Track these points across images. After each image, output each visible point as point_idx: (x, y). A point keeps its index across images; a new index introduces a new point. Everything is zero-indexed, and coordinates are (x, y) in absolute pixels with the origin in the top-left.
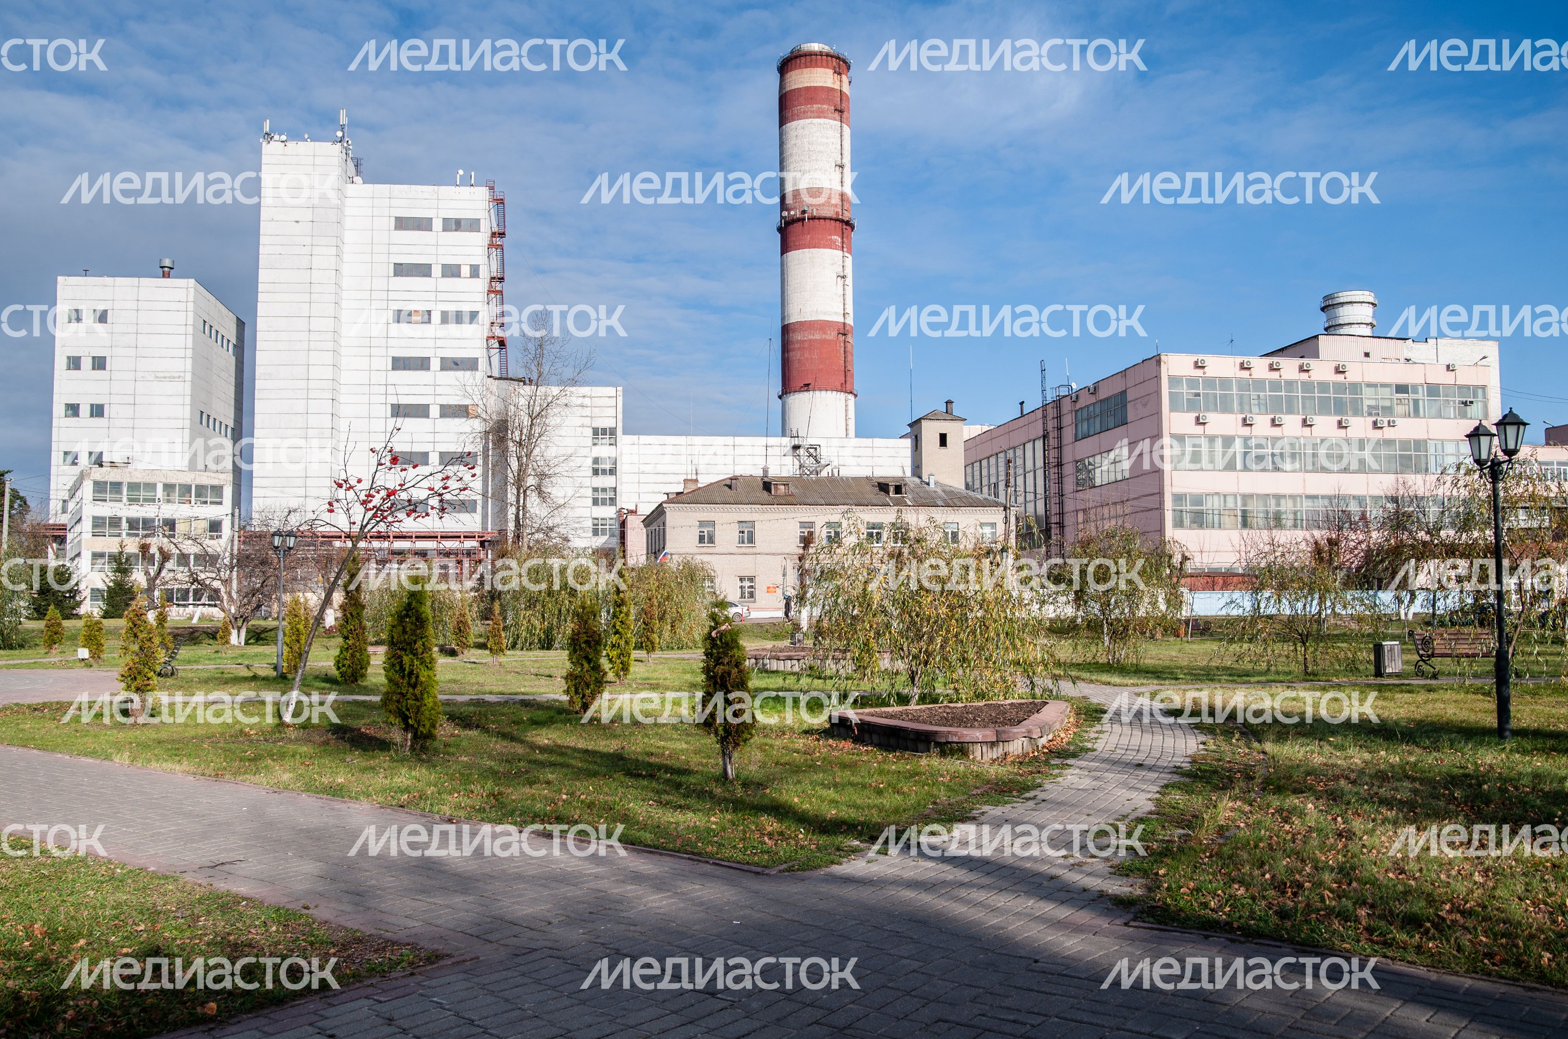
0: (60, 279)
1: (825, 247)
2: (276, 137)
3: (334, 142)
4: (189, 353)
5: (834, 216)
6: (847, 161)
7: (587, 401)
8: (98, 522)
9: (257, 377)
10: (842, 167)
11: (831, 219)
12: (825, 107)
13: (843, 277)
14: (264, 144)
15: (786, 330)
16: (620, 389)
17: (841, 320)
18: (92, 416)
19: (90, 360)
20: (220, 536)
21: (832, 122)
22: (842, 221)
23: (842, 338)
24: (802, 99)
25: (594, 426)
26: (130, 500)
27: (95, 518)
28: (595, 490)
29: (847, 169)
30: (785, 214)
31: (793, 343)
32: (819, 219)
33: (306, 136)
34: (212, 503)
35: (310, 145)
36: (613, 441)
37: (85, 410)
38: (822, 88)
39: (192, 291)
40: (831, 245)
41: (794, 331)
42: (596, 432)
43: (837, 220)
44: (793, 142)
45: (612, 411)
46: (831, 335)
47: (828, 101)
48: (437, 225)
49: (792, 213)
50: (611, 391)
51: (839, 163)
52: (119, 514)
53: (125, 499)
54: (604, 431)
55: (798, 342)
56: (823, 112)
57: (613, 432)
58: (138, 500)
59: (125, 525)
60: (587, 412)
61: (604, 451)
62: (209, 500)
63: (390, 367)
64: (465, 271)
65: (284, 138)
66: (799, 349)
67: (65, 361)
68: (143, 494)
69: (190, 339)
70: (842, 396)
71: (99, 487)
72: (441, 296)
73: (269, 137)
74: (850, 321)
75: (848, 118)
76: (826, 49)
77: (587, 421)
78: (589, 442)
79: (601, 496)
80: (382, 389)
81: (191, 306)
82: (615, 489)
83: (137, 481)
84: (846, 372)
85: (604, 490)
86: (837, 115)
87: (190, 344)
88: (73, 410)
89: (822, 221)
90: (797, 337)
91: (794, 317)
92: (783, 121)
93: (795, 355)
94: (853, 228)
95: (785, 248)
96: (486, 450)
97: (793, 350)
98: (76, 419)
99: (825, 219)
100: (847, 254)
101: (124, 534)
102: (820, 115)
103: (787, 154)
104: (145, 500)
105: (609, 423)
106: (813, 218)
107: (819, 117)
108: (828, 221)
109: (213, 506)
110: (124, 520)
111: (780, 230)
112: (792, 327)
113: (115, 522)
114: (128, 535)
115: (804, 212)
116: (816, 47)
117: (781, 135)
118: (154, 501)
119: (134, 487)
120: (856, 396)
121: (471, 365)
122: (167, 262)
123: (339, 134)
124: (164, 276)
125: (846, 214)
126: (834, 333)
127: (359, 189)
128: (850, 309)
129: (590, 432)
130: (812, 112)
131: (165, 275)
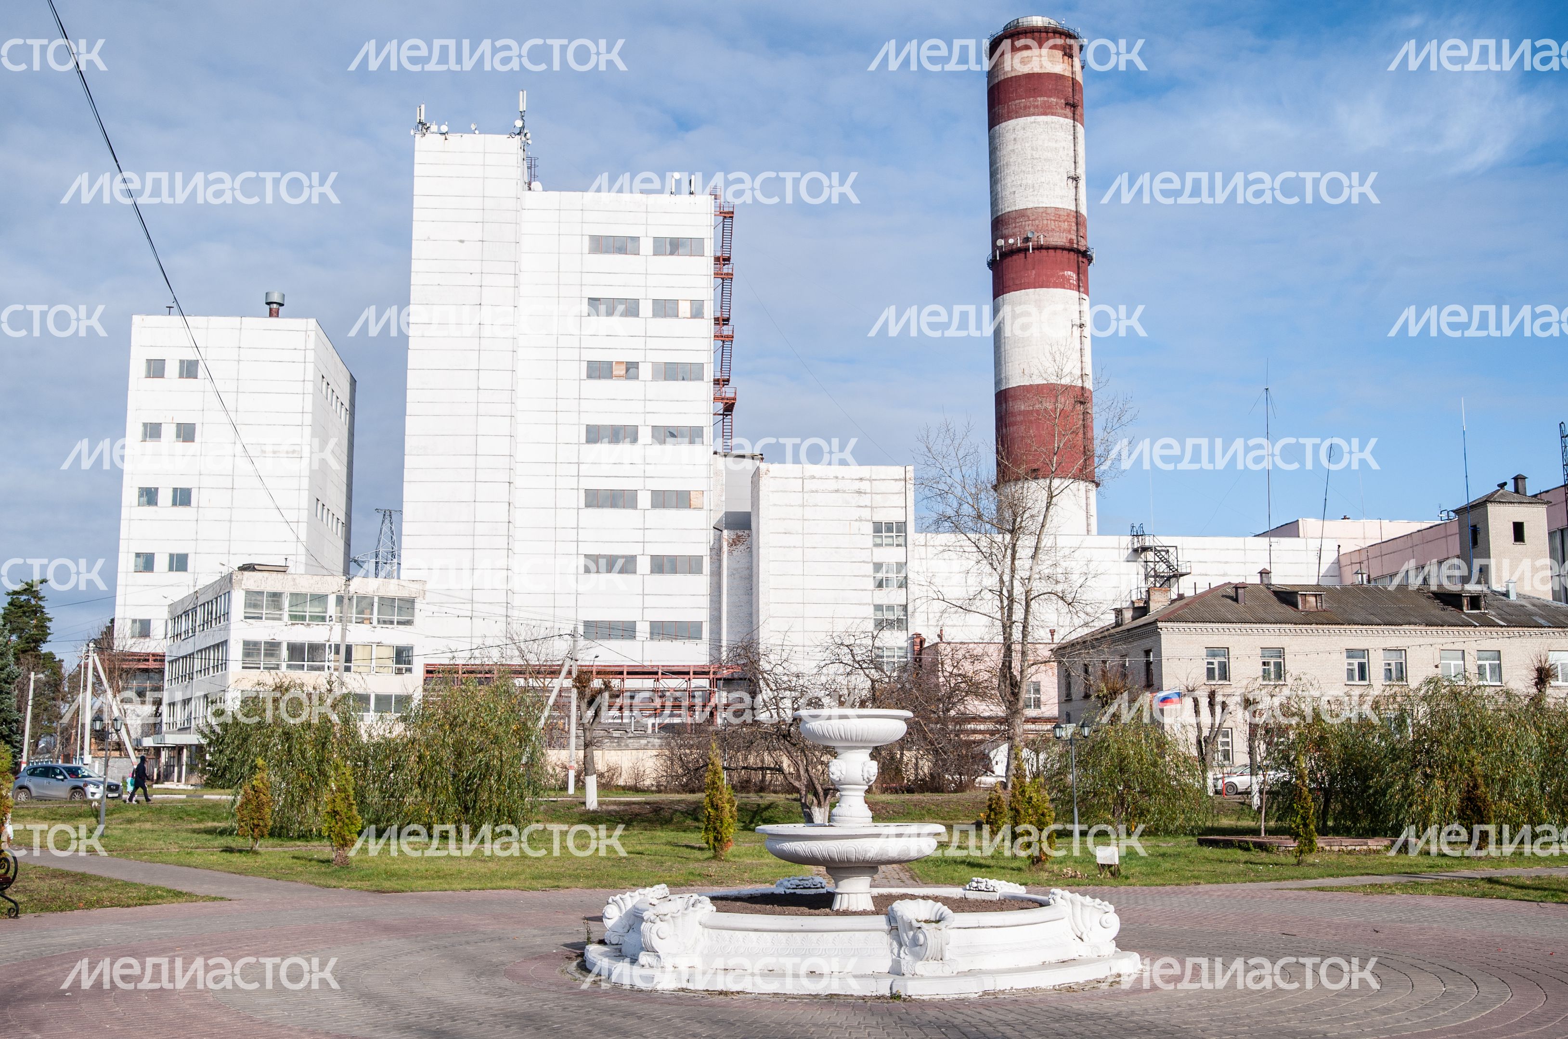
0: (136, 319)
1: (1056, 286)
2: (434, 128)
3: (511, 135)
4: (308, 419)
5: (1068, 245)
6: (1081, 171)
7: (865, 486)
8: (250, 649)
9: (406, 452)
10: (1076, 179)
11: (1063, 249)
12: (1053, 100)
13: (1081, 326)
14: (418, 137)
15: (1002, 397)
16: (910, 468)
17: (1079, 383)
18: (174, 504)
19: (174, 429)
20: (409, 670)
21: (1062, 120)
22: (1077, 251)
23: (1079, 408)
24: (1021, 91)
25: (876, 519)
26: (293, 617)
27: (246, 644)
28: (878, 608)
29: (1082, 183)
30: (1001, 242)
31: (1013, 414)
32: (1048, 248)
33: (473, 127)
34: (399, 623)
35: (479, 138)
36: (901, 540)
37: (165, 497)
38: (1049, 75)
39: (312, 335)
40: (1062, 284)
41: (1015, 398)
42: (878, 528)
43: (1071, 250)
44: (1010, 147)
45: (900, 501)
46: (1065, 402)
47: (1057, 93)
48: (646, 246)
49: (1011, 241)
50: (897, 471)
51: (1072, 174)
52: (278, 639)
53: (286, 617)
54: (889, 527)
55: (1021, 413)
56: (1050, 107)
57: (902, 527)
58: (303, 618)
59: (284, 653)
60: (865, 500)
61: (891, 555)
62: (396, 619)
63: (583, 439)
64: (685, 308)
65: (444, 128)
66: (1021, 422)
67: (140, 429)
68: (310, 610)
69: (309, 399)
70: (1082, 485)
71: (253, 599)
72: (652, 343)
73: (423, 126)
74: (1089, 385)
75: (1082, 115)
76: (1053, 23)
77: (866, 513)
78: (869, 541)
79: (890, 616)
80: (573, 469)
81: (311, 355)
82: (905, 608)
83: (304, 591)
84: (1087, 454)
85: (890, 608)
86: (1068, 111)
87: (309, 407)
88: (149, 496)
89: (1051, 252)
90: (1021, 406)
91: (1015, 380)
92: (994, 120)
93: (1017, 431)
94: (1090, 260)
95: (1000, 288)
96: (716, 551)
97: (1014, 424)
98: (152, 508)
99: (1055, 248)
100: (1085, 296)
101: (284, 666)
102: (1047, 110)
103: (1001, 163)
104: (312, 618)
105: (897, 516)
106: (1039, 248)
107: (1045, 114)
108: (1059, 252)
109: (401, 627)
110: (284, 647)
111: (993, 264)
112: (1012, 393)
113: (272, 647)
114: (289, 667)
115: (1027, 240)
116: (1038, 21)
117: (992, 140)
118: (323, 619)
119: (297, 598)
120: (1098, 485)
121: (694, 434)
122: (276, 298)
123: (519, 123)
124: (271, 315)
125: (1082, 242)
126: (1070, 402)
127: (539, 196)
128: (1088, 370)
129: (869, 528)
130: (1037, 106)
131: (273, 314)
